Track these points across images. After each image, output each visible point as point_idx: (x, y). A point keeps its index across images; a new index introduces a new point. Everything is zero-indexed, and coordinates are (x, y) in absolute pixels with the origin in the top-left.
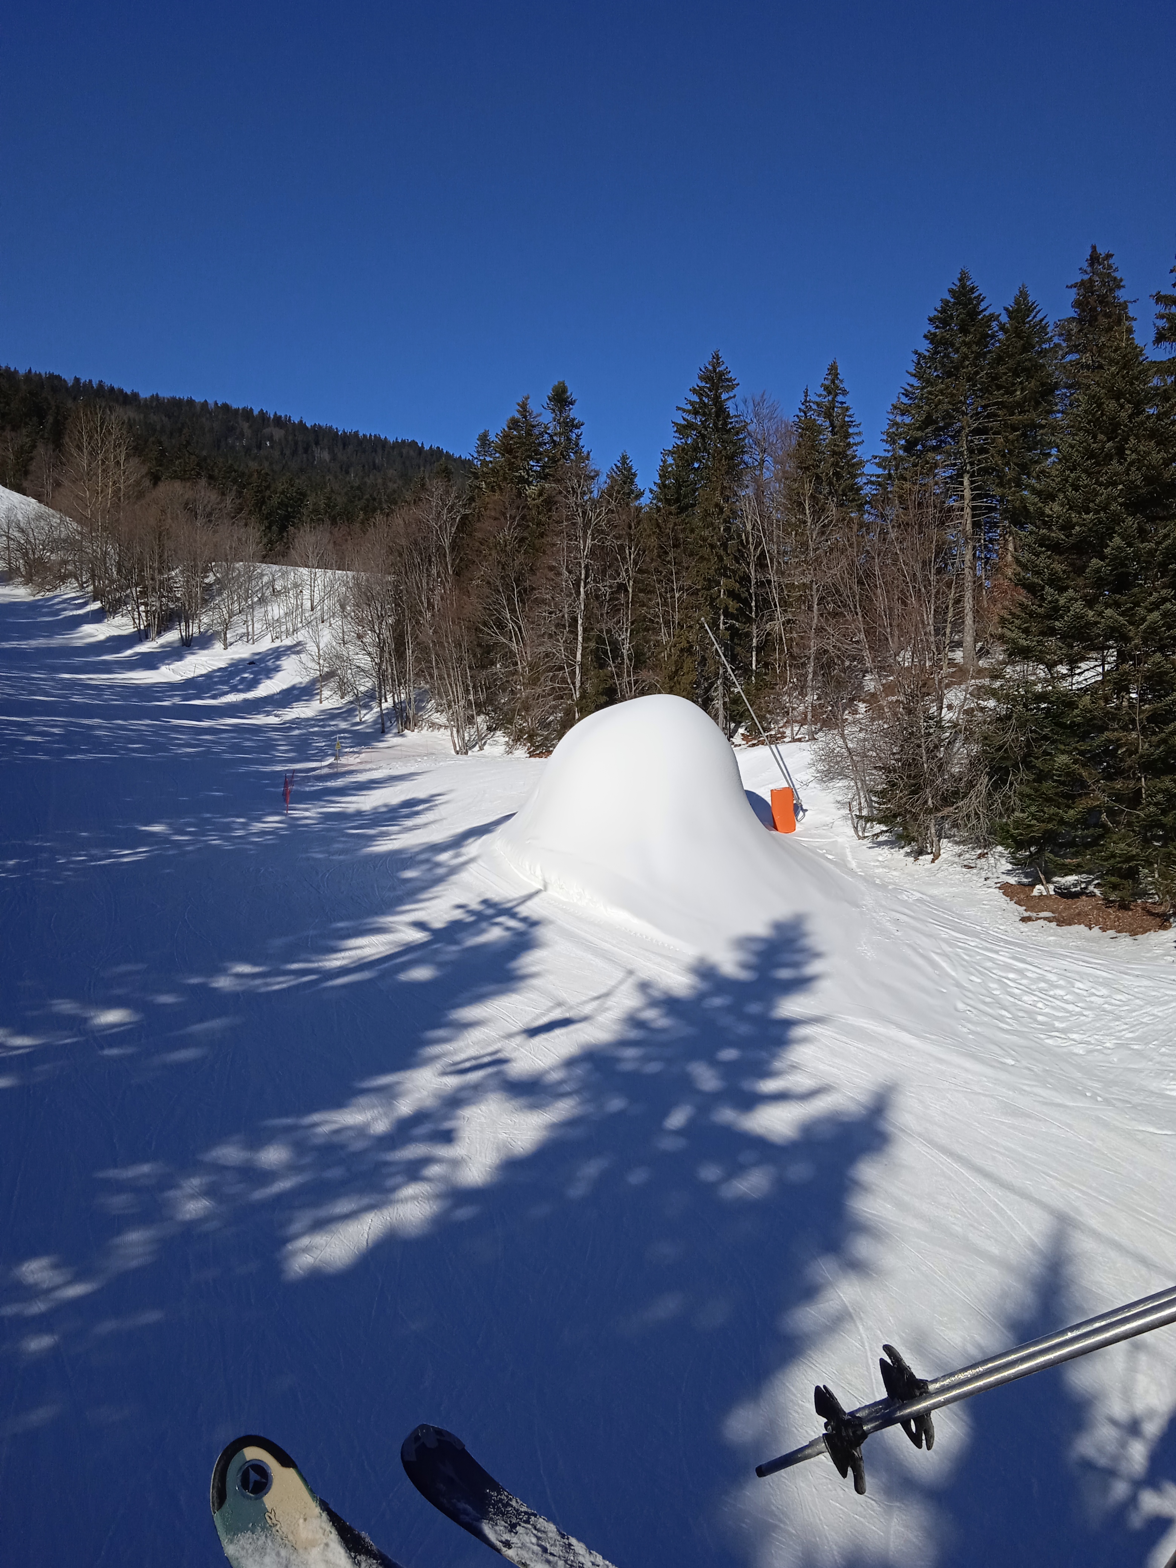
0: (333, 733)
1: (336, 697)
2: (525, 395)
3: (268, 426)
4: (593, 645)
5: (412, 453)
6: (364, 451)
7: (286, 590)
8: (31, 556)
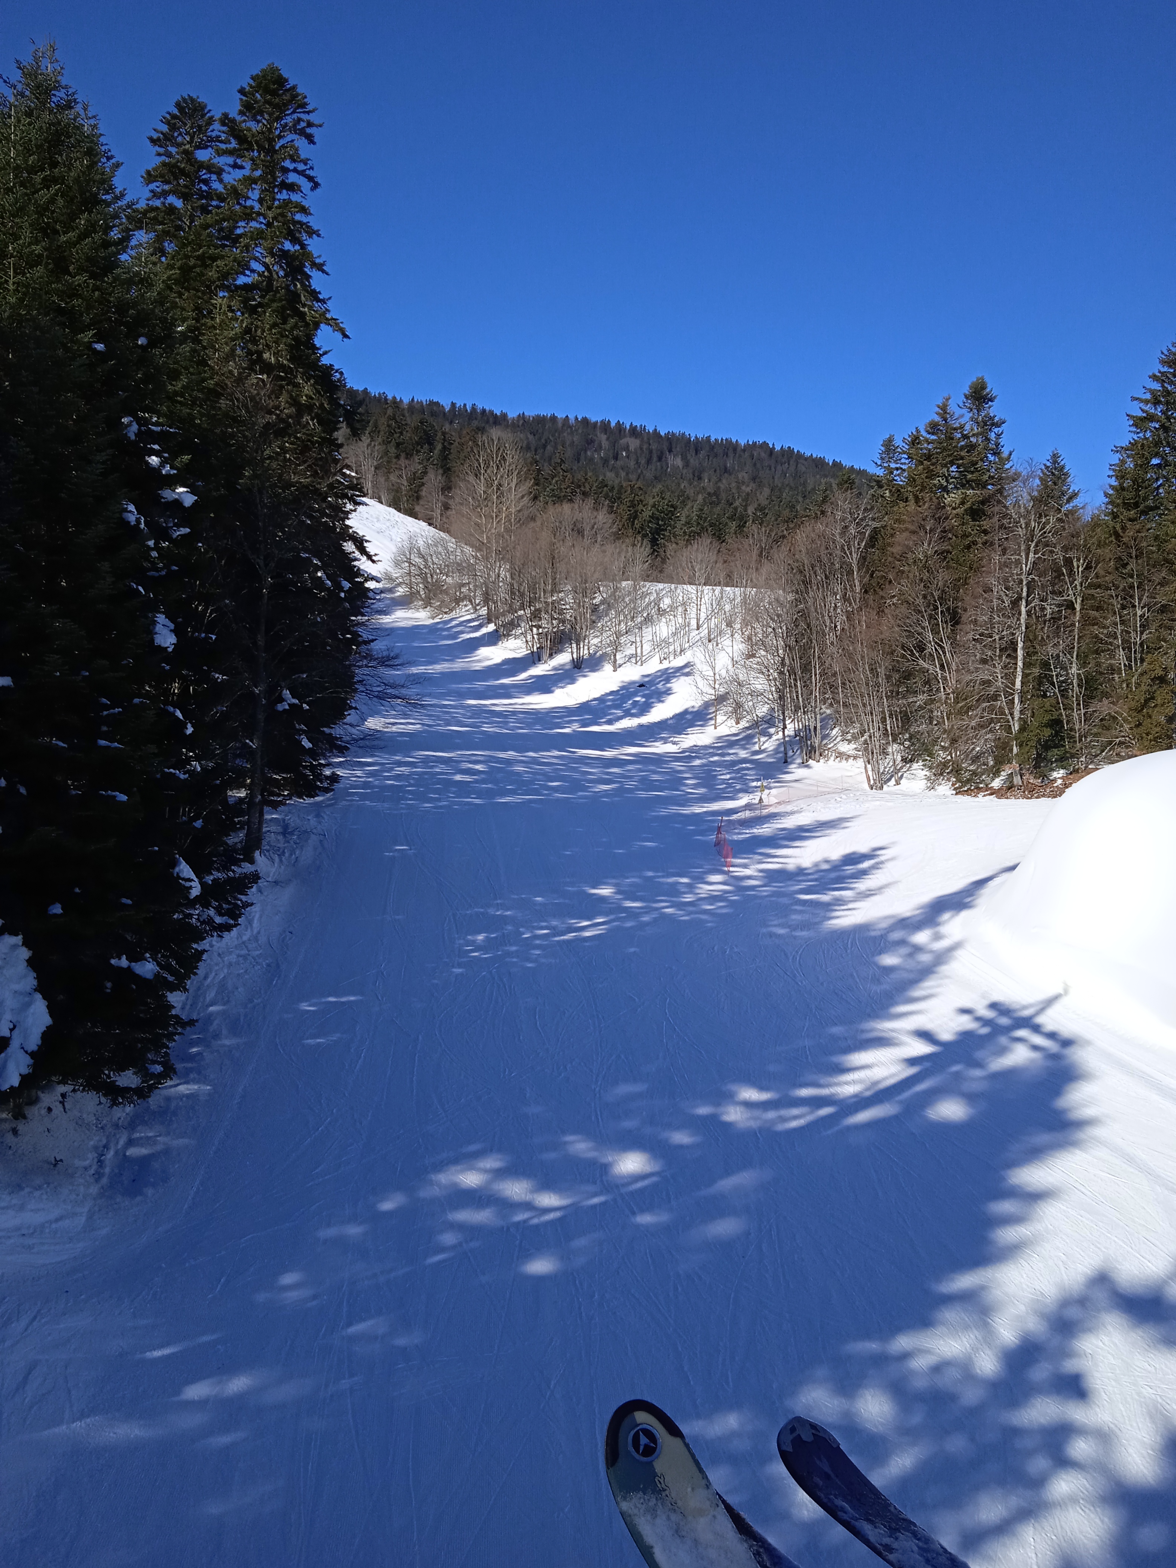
0: (734, 763)
1: (732, 722)
2: (946, 395)
3: (625, 436)
4: (1036, 671)
5: (763, 455)
6: (716, 456)
7: (673, 608)
8: (429, 580)
